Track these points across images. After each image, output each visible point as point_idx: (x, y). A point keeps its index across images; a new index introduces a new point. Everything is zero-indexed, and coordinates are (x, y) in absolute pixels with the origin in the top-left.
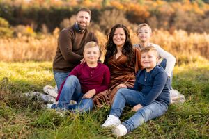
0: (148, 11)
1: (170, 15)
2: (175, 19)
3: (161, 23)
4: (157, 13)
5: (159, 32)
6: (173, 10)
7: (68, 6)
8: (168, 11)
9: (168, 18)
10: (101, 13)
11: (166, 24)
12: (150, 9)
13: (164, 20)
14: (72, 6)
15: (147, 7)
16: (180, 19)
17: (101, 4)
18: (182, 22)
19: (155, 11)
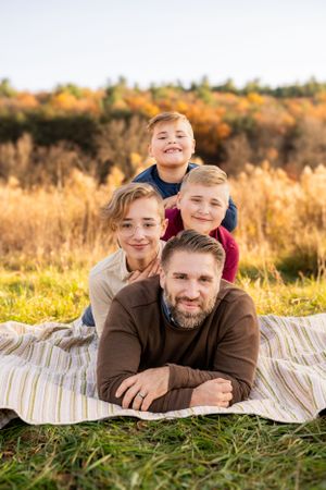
0: (226, 121)
1: (283, 131)
2: (297, 143)
3: (260, 153)
4: (249, 126)
5: (259, 171)
6: (291, 120)
7: (11, 108)
8: (279, 122)
9: (277, 141)
10: (100, 127)
11: (273, 154)
12: (232, 116)
13: (267, 146)
14: (23, 110)
15: (223, 109)
16: (311, 141)
17: (101, 104)
18: (314, 150)
19: (245, 121)
